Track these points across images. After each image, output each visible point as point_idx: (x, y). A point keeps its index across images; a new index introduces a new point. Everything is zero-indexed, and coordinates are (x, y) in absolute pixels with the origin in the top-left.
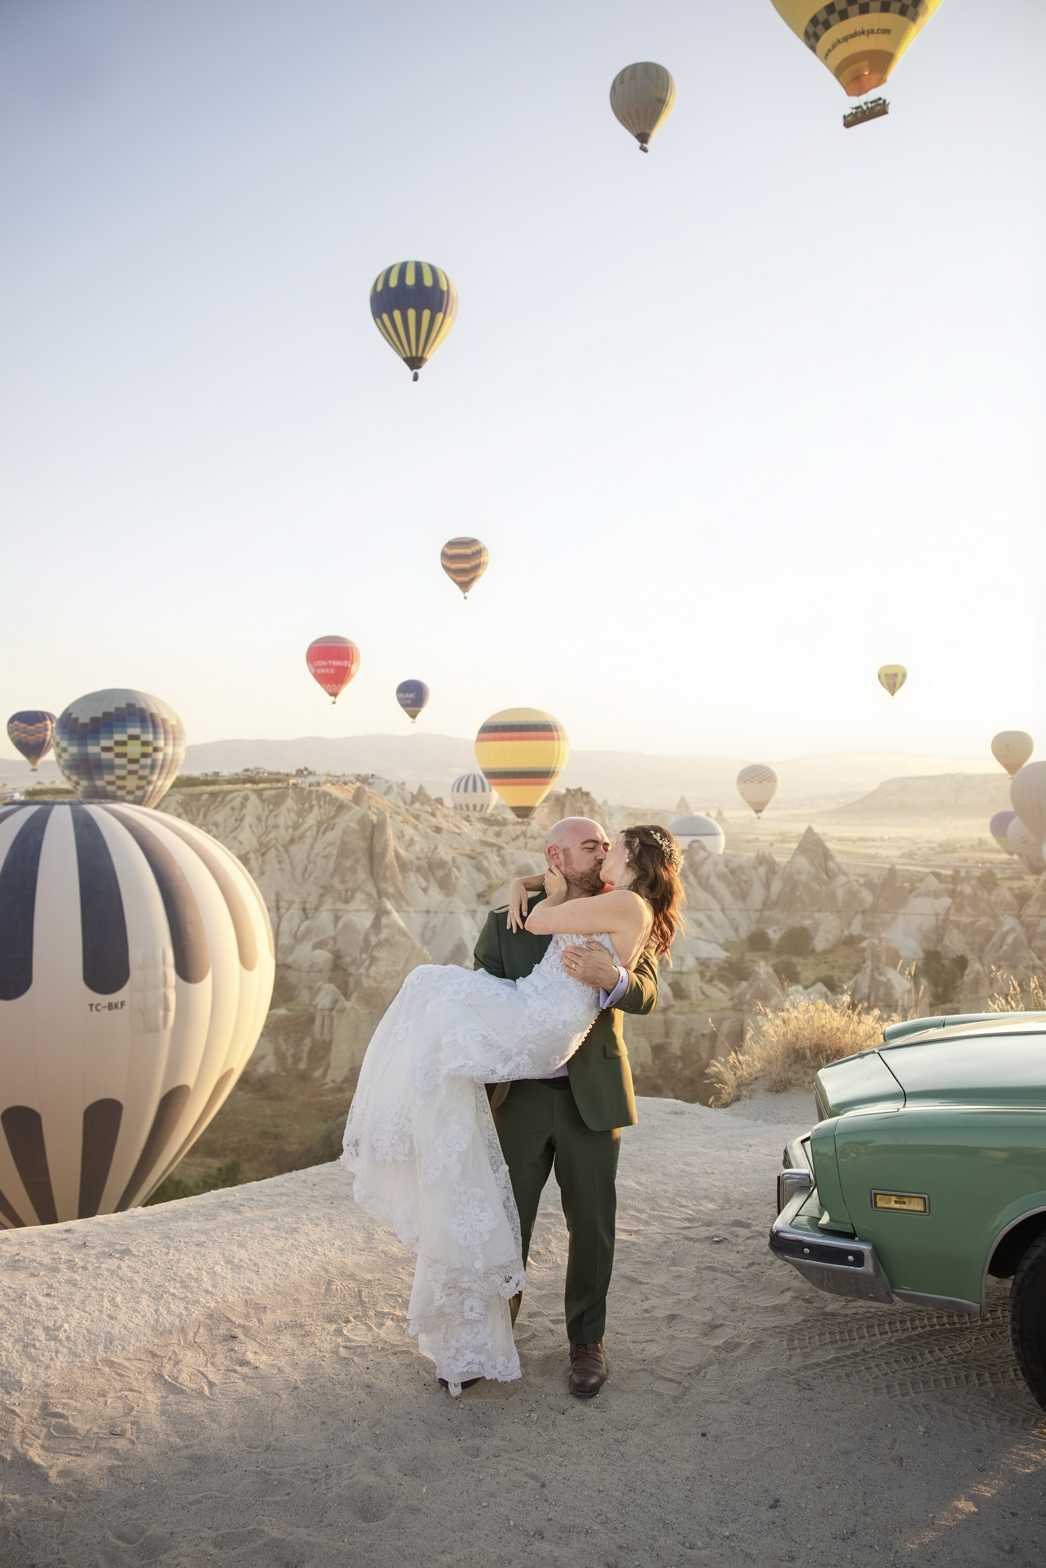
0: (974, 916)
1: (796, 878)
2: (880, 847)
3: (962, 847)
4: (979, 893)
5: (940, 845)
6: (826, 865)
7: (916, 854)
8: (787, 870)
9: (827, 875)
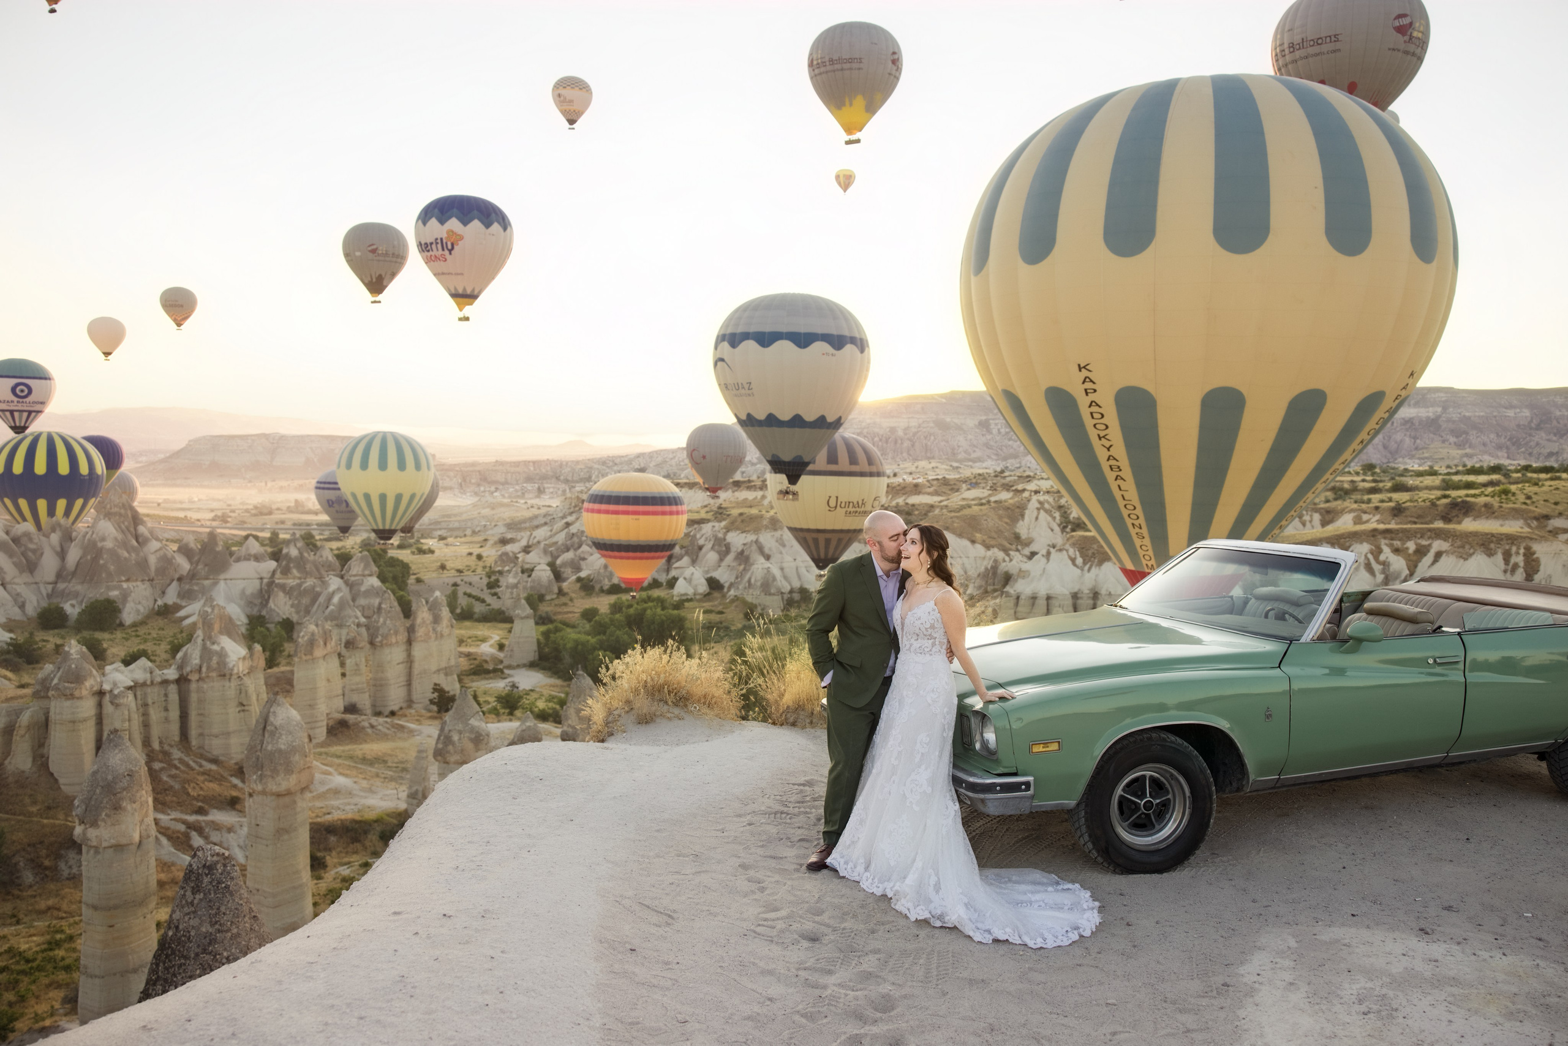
0: (300, 578)
1: (100, 545)
2: (189, 509)
3: (278, 509)
4: (306, 555)
5: (256, 507)
6: (135, 529)
7: (230, 517)
8: (88, 536)
9: (137, 541)
